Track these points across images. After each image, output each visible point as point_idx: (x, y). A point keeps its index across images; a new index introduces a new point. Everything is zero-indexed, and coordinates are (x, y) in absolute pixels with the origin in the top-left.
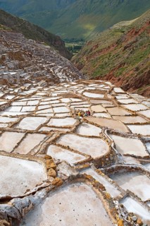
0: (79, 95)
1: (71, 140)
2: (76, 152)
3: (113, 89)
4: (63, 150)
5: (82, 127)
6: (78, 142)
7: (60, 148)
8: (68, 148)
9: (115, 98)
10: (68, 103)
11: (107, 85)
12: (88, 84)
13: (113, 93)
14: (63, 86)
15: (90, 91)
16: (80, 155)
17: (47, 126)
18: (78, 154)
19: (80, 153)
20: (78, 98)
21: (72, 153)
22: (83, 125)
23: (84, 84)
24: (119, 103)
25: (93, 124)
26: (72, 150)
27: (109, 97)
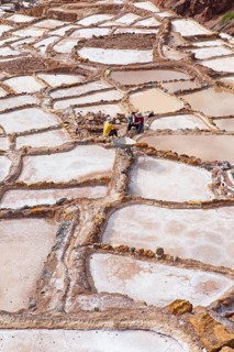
0: (65, 61)
1: (149, 225)
2: (192, 264)
3: (170, 27)
4: (145, 264)
5: (141, 172)
6: (175, 229)
7: (129, 259)
8: (161, 255)
9: (193, 58)
10: (40, 95)
11: (146, 14)
12: (73, 18)
13: (180, 42)
15: (98, 42)
16: (211, 276)
17: (22, 186)
18: (200, 273)
19: (207, 268)
20: (65, 70)
21: (180, 271)
22: (143, 166)
23: (61, 17)
24: (214, 75)
25: (174, 157)
26: (177, 261)
27: (173, 55)
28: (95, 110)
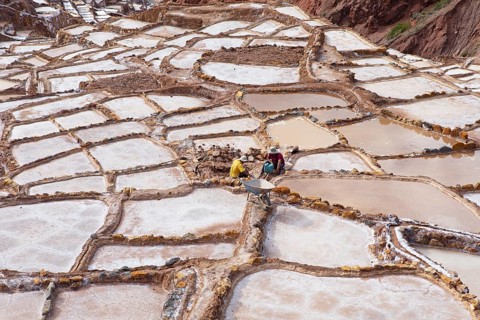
0: (184, 79)
1: (289, 297)
3: (322, 39)
5: (279, 226)
9: (352, 79)
10: (149, 122)
11: (292, 22)
12: (198, 25)
13: (334, 58)
14: (82, 41)
15: (228, 56)
17: (121, 240)
20: (184, 91)
22: (283, 218)
23: (181, 23)
24: (379, 101)
25: (325, 208)
27: (326, 75)
28: (222, 143)
